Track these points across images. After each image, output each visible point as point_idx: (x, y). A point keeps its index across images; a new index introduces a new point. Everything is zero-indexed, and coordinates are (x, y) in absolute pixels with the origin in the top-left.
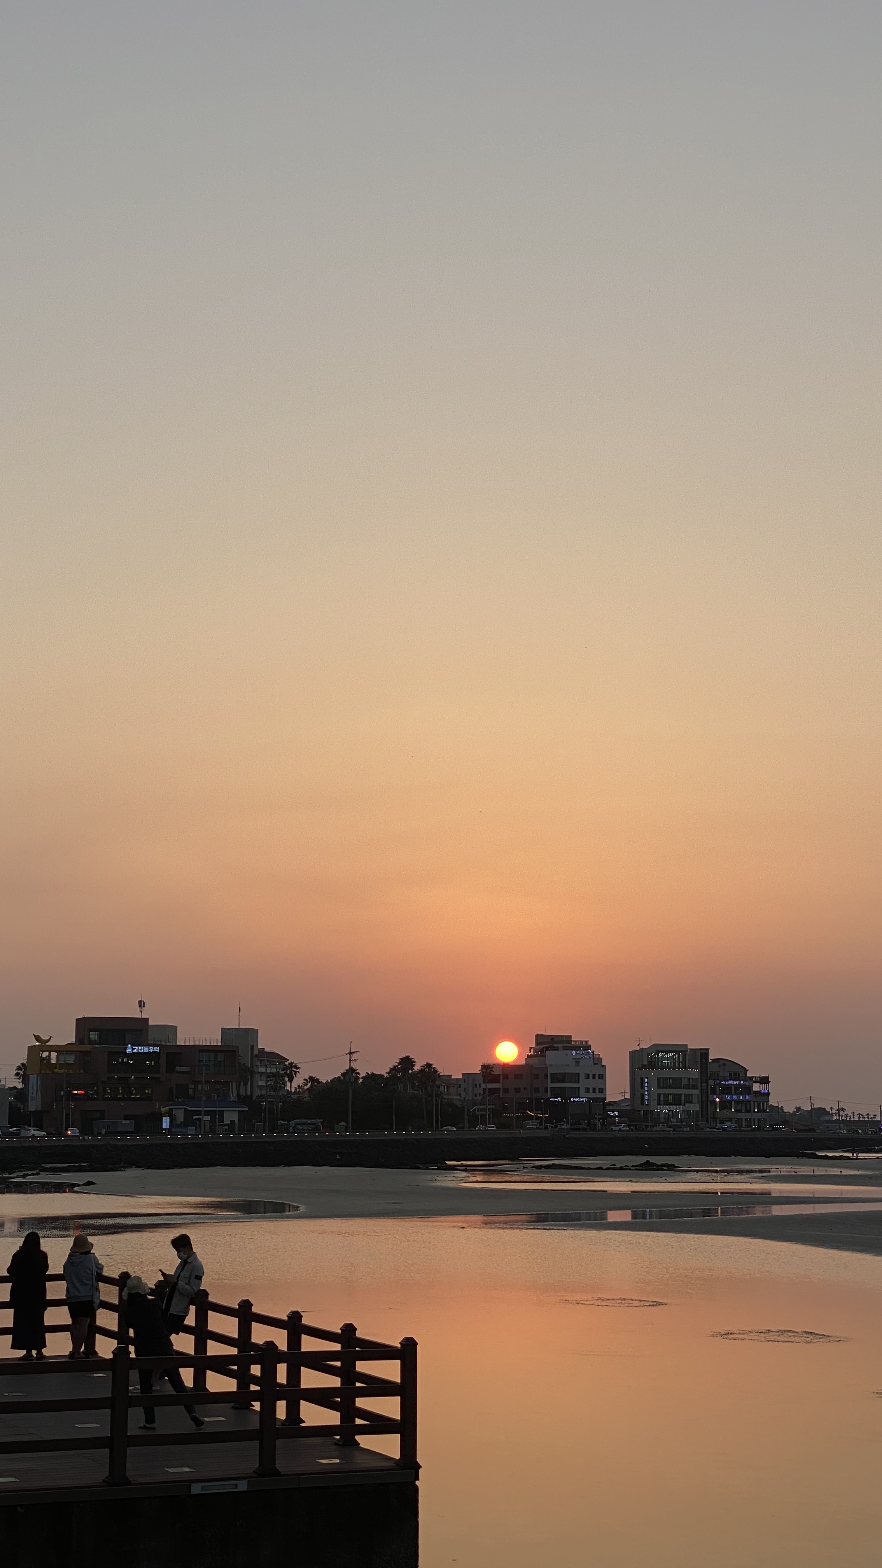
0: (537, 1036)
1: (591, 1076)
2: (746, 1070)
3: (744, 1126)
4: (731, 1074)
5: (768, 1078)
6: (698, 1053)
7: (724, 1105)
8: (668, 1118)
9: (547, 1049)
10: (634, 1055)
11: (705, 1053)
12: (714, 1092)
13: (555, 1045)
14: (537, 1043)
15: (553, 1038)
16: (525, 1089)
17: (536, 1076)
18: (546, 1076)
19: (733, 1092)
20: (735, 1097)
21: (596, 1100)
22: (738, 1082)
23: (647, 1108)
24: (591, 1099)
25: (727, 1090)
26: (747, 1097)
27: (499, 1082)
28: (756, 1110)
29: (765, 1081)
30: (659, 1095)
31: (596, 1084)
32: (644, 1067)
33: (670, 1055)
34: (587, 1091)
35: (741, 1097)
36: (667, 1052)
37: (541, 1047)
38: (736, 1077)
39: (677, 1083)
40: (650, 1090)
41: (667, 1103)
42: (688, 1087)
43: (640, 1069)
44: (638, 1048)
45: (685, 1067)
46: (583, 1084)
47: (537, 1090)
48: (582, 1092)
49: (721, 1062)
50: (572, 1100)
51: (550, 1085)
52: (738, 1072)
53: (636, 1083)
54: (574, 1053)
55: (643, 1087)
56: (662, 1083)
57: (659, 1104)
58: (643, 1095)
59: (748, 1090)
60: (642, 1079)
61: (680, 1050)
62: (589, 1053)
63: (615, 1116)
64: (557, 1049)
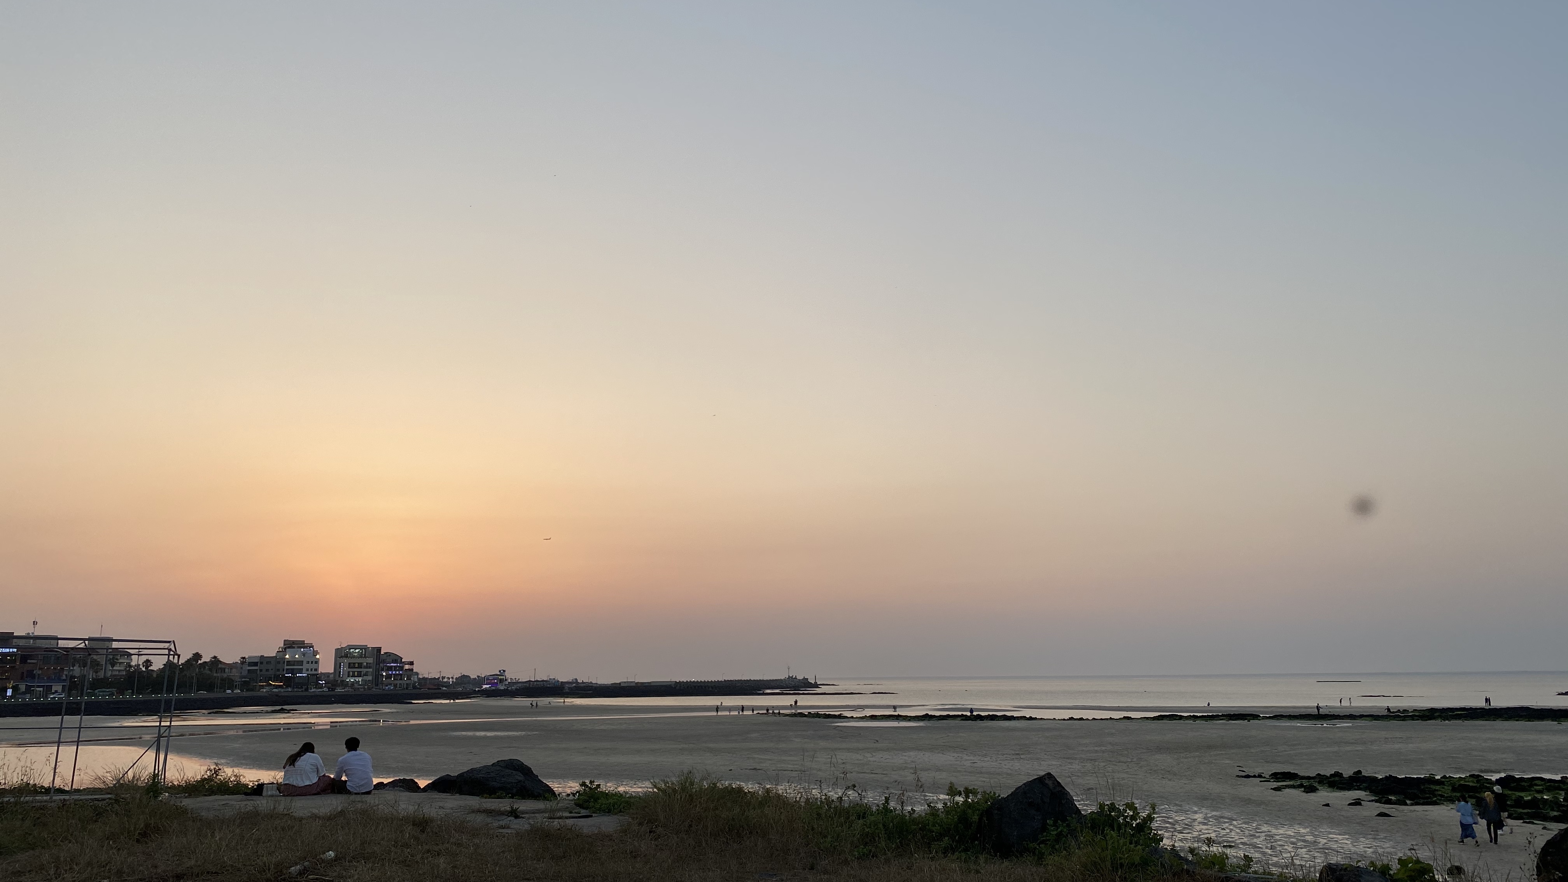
0: (285, 641)
1: (310, 662)
2: (402, 658)
3: (398, 687)
4: (393, 660)
5: (413, 662)
6: (376, 649)
7: (388, 677)
8: (353, 684)
9: (289, 648)
10: (337, 650)
11: (379, 649)
12: (383, 670)
13: (293, 646)
14: (284, 645)
15: (294, 642)
16: (272, 669)
17: (279, 663)
18: (284, 662)
19: (393, 670)
20: (394, 672)
21: (313, 675)
22: (396, 664)
23: (342, 679)
24: (309, 674)
25: (390, 668)
26: (401, 672)
27: (257, 666)
28: (405, 679)
29: (412, 663)
30: (349, 672)
31: (314, 666)
32: (342, 657)
33: (357, 651)
34: (307, 670)
35: (397, 672)
36: (356, 649)
37: (285, 646)
38: (395, 661)
39: (360, 665)
40: (344, 669)
41: (353, 676)
42: (366, 667)
43: (340, 658)
44: (340, 647)
45: (365, 657)
46: (305, 666)
47: (278, 670)
48: (304, 671)
49: (388, 654)
50: (298, 675)
51: (286, 667)
52: (397, 659)
53: (337, 666)
54: (302, 650)
55: (340, 667)
56: (350, 666)
57: (348, 677)
58: (340, 672)
59: (401, 668)
60: (340, 663)
61: (364, 648)
62: (311, 650)
63: (323, 683)
64: (294, 648)
